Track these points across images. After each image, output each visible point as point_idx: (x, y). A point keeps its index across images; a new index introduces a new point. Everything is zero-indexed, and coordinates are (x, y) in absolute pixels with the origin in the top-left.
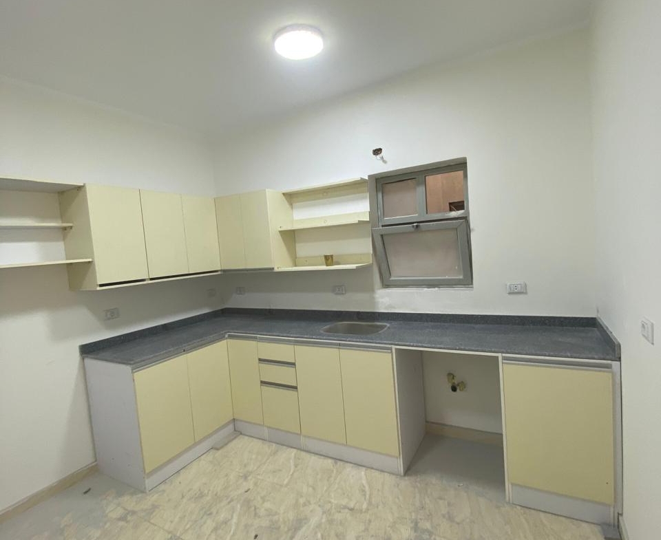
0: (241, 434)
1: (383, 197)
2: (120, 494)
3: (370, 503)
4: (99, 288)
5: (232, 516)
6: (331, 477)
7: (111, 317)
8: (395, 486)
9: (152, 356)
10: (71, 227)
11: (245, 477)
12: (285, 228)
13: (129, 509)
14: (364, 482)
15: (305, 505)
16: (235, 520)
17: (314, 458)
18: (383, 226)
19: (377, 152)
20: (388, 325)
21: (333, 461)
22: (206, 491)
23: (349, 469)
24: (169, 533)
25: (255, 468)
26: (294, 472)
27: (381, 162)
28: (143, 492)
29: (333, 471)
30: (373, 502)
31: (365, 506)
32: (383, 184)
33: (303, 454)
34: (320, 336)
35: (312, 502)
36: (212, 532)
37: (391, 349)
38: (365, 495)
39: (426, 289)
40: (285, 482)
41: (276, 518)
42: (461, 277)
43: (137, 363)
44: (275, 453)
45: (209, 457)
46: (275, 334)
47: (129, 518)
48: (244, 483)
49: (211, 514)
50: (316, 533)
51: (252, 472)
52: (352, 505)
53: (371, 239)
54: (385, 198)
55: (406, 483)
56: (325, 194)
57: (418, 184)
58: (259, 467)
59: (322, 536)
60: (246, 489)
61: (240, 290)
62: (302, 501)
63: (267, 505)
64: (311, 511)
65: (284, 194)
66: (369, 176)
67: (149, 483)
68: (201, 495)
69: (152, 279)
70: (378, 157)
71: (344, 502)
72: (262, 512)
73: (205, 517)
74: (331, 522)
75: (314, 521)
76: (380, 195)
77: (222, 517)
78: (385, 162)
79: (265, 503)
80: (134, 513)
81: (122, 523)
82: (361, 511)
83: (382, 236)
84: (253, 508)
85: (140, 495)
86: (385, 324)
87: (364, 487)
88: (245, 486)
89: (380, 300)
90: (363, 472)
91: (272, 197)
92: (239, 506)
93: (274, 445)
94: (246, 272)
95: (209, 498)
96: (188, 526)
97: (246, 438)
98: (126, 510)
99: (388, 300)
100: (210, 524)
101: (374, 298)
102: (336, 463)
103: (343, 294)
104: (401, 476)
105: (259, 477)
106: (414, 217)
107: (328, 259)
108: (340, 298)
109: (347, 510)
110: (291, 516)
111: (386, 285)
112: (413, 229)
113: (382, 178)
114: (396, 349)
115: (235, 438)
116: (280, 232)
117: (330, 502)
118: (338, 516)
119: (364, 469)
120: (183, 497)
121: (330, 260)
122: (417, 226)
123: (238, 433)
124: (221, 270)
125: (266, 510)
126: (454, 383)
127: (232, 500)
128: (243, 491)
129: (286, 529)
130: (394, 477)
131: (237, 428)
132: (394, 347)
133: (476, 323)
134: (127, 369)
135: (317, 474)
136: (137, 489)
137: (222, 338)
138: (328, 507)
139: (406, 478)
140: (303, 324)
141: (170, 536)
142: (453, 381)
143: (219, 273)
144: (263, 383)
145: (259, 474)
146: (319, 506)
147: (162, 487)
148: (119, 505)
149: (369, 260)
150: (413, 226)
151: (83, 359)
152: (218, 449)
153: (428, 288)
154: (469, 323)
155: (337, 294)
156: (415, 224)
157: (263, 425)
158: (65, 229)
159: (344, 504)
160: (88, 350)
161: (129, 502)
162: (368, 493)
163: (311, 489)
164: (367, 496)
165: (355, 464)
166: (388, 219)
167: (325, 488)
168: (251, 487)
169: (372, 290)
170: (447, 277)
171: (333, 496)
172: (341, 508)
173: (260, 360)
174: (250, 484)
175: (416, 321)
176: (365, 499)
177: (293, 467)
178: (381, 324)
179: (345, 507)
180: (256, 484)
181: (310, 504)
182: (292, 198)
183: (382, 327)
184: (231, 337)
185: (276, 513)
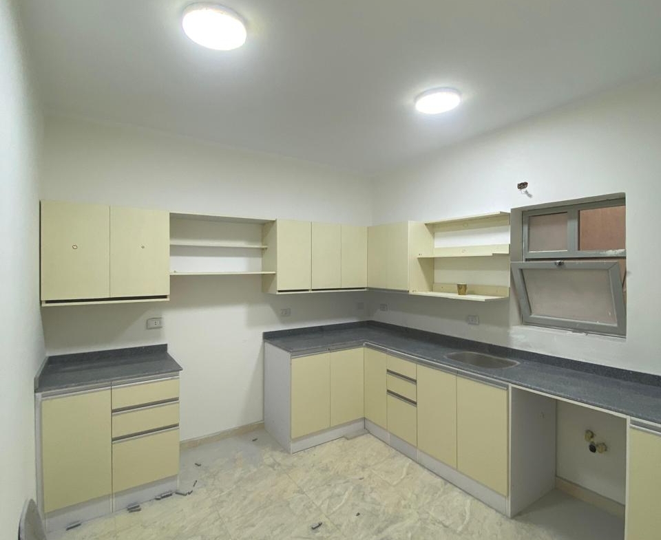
0: (369, 432)
1: (529, 229)
2: (274, 449)
3: (466, 529)
4: (278, 293)
5: (344, 494)
6: (437, 493)
7: (285, 315)
8: (497, 523)
9: (305, 348)
10: (266, 248)
11: (363, 468)
12: (424, 256)
13: (278, 461)
14: (467, 509)
15: (405, 507)
16: (346, 496)
17: (426, 472)
18: (527, 260)
19: (522, 186)
20: (518, 363)
21: (443, 481)
22: (331, 468)
23: (456, 493)
24: (299, 487)
25: (373, 464)
26: (404, 478)
27: (526, 195)
28: (289, 453)
29: (439, 490)
30: (469, 530)
31: (460, 529)
32: (529, 218)
33: (418, 466)
34: (442, 360)
35: (412, 507)
36: (328, 498)
37: (507, 387)
38: (464, 520)
39: (571, 333)
40: (395, 483)
41: (377, 507)
42: (616, 325)
43: (295, 353)
44: (394, 457)
45: (341, 442)
46: (403, 351)
47: (276, 467)
48: (361, 472)
49: (330, 485)
50: (407, 532)
51: (370, 466)
52: (447, 524)
53: (510, 272)
54: (531, 231)
55: (510, 526)
56: (466, 225)
57: (571, 218)
58: (376, 464)
59: (412, 537)
60: (361, 477)
61: (384, 307)
62: (403, 503)
63: (374, 495)
64: (409, 514)
65: (426, 224)
66: (512, 210)
67: (293, 447)
68: (327, 469)
69: (313, 290)
70: (524, 190)
71: (441, 518)
72: (368, 499)
73: (326, 486)
74: (423, 529)
75: (408, 522)
76: (526, 228)
77: (337, 490)
78: (530, 196)
79: (373, 493)
80: (279, 465)
81: (271, 469)
82: (454, 532)
83: (521, 270)
84: (362, 493)
85: (286, 454)
86: (515, 361)
87: (465, 513)
88: (362, 474)
89: (514, 336)
90: (469, 501)
91: (414, 227)
92: (352, 487)
93: (394, 451)
94: (386, 292)
95: (332, 473)
96: (312, 488)
97: (372, 437)
98: (275, 460)
99: (523, 338)
100: (327, 493)
101: (508, 334)
102: (445, 484)
103: (475, 324)
104: (507, 517)
105: (374, 472)
106: (563, 252)
107: (462, 289)
108: (473, 327)
109: (441, 526)
110: (391, 510)
111: (526, 321)
112: (556, 267)
113: (529, 211)
114: (513, 388)
115: (363, 435)
116: (419, 258)
117: (428, 513)
118: (431, 527)
119: (471, 498)
120: (313, 466)
121: (462, 290)
122: (560, 264)
123: (366, 431)
124: (367, 288)
125: (372, 498)
126: (593, 442)
127: (348, 482)
128: (358, 478)
129: (383, 519)
130: (499, 515)
131: (365, 427)
132: (511, 385)
133: (625, 379)
134: (286, 355)
135: (425, 487)
136: (286, 450)
137: (359, 345)
138: (425, 516)
139: (513, 521)
140: (432, 346)
141: (298, 489)
142: (592, 440)
143: (365, 290)
144: (389, 392)
145: (374, 469)
146: (418, 512)
147: (301, 454)
148: (271, 456)
149: (506, 293)
150: (556, 263)
151: (264, 342)
152: (348, 439)
153: (573, 332)
154: (615, 377)
155: (470, 323)
156: (558, 261)
157: (387, 430)
158: (263, 249)
159: (441, 520)
160: (268, 337)
161: (279, 456)
162: (467, 519)
163: (414, 496)
164: (465, 522)
165: (464, 491)
166: (533, 253)
167: (428, 501)
168: (365, 477)
169: (507, 325)
170: (598, 323)
171: (433, 509)
172: (435, 522)
173: (388, 371)
174: (365, 474)
175: (553, 364)
176: (462, 523)
177: (404, 473)
178: (512, 361)
179: (440, 522)
180: (370, 476)
181: (410, 508)
182: (434, 228)
183: (512, 364)
184: (368, 346)
185: (379, 504)
